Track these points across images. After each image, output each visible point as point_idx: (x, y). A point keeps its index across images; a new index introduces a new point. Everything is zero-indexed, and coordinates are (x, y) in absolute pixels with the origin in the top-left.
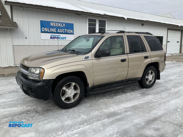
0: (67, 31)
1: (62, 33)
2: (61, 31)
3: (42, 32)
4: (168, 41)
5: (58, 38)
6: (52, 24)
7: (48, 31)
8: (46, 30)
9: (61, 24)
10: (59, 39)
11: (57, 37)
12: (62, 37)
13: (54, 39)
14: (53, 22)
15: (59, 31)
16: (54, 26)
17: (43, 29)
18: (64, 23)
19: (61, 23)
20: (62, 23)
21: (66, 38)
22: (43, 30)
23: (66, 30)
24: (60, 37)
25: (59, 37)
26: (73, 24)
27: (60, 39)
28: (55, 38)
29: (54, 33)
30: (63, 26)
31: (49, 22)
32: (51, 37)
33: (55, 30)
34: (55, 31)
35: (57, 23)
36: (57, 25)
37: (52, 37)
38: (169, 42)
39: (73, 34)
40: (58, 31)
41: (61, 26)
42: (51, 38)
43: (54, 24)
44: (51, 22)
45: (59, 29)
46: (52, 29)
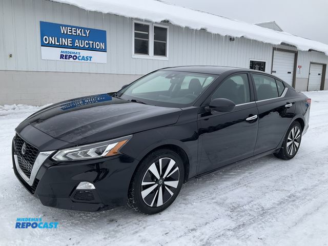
0: (93, 44)
1: (84, 49)
2: (82, 45)
3: (43, 45)
4: (273, 70)
5: (75, 58)
6: (63, 30)
7: (56, 43)
8: (52, 40)
9: (81, 31)
10: (77, 60)
11: (73, 55)
12: (83, 57)
13: (68, 60)
14: (65, 26)
15: (78, 45)
16: (69, 33)
17: (46, 38)
18: (88, 29)
19: (82, 28)
20: (85, 29)
21: (91, 57)
22: (46, 41)
23: (91, 42)
24: (80, 56)
25: (77, 56)
26: (106, 31)
27: (79, 59)
28: (70, 57)
29: (67, 47)
30: (86, 34)
31: (58, 26)
32: (61, 55)
33: (69, 42)
34: (69, 45)
35: (73, 29)
36: (73, 31)
37: (64, 54)
38: (275, 72)
39: (105, 51)
40: (76, 45)
41: (82, 34)
42: (62, 57)
43: (69, 31)
44: (63, 26)
45: (77, 40)
46: (63, 39)
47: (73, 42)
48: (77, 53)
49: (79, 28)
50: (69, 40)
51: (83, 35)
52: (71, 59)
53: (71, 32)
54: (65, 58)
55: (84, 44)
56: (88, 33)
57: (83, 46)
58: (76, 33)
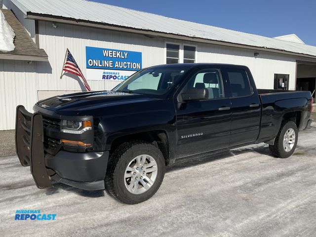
1: (123, 69)
3: (88, 67)
5: (115, 78)
6: (105, 53)
7: (99, 65)
8: (96, 63)
9: (120, 54)
10: (117, 79)
11: (113, 75)
12: (122, 76)
13: (109, 80)
14: (107, 50)
15: (118, 66)
16: (110, 56)
17: (90, 61)
18: (126, 52)
19: (121, 51)
20: (123, 52)
22: (91, 63)
23: (129, 63)
24: (119, 76)
25: (117, 76)
26: (141, 53)
27: (119, 79)
28: (111, 77)
29: (109, 68)
30: (124, 56)
31: (100, 50)
33: (110, 64)
34: (110, 66)
35: (114, 52)
36: (114, 54)
37: (106, 75)
40: (116, 66)
42: (104, 77)
43: (110, 53)
44: (105, 49)
45: (117, 62)
46: (105, 61)
47: (113, 64)
48: (116, 73)
49: (119, 51)
50: (110, 62)
51: (122, 57)
52: (112, 79)
53: (112, 55)
54: (107, 79)
55: (124, 64)
56: (126, 55)
57: (121, 67)
58: (116, 55)
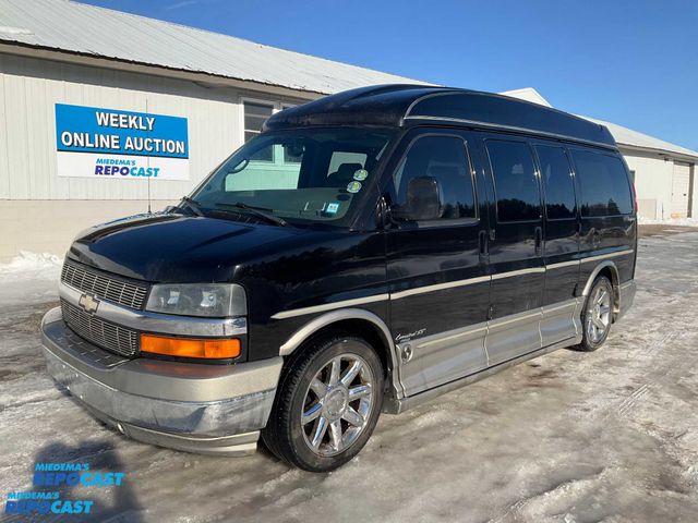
0: (160, 144)
1: (142, 153)
2: (138, 145)
3: (61, 148)
5: (125, 171)
6: (101, 119)
7: (88, 145)
8: (79, 139)
9: (137, 120)
10: (129, 175)
11: (120, 166)
12: (142, 169)
13: (111, 176)
14: (105, 111)
15: (131, 146)
16: (112, 125)
17: (66, 136)
18: (150, 116)
19: (138, 114)
20: (145, 116)
21: (156, 170)
22: (67, 140)
23: (157, 141)
24: (135, 168)
25: (130, 167)
26: (185, 120)
27: (133, 175)
28: (115, 170)
29: (110, 151)
30: (147, 125)
31: (91, 112)
32: (97, 167)
33: (113, 142)
34: (113, 147)
35: (121, 116)
36: (121, 121)
37: (104, 166)
39: (185, 156)
40: (127, 146)
41: (138, 126)
42: (98, 170)
43: (112, 119)
44: (100, 111)
45: (129, 138)
46: (102, 136)
47: (121, 142)
48: (128, 163)
49: (133, 114)
50: (113, 137)
51: (141, 127)
52: (118, 174)
53: (118, 122)
54: (106, 173)
55: (144, 143)
56: (150, 123)
57: (141, 148)
58: (127, 123)
